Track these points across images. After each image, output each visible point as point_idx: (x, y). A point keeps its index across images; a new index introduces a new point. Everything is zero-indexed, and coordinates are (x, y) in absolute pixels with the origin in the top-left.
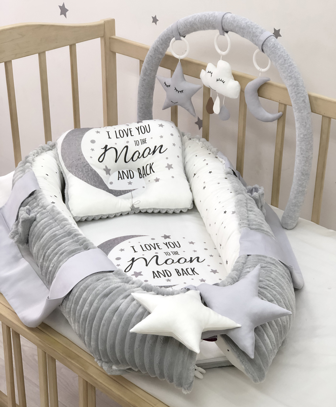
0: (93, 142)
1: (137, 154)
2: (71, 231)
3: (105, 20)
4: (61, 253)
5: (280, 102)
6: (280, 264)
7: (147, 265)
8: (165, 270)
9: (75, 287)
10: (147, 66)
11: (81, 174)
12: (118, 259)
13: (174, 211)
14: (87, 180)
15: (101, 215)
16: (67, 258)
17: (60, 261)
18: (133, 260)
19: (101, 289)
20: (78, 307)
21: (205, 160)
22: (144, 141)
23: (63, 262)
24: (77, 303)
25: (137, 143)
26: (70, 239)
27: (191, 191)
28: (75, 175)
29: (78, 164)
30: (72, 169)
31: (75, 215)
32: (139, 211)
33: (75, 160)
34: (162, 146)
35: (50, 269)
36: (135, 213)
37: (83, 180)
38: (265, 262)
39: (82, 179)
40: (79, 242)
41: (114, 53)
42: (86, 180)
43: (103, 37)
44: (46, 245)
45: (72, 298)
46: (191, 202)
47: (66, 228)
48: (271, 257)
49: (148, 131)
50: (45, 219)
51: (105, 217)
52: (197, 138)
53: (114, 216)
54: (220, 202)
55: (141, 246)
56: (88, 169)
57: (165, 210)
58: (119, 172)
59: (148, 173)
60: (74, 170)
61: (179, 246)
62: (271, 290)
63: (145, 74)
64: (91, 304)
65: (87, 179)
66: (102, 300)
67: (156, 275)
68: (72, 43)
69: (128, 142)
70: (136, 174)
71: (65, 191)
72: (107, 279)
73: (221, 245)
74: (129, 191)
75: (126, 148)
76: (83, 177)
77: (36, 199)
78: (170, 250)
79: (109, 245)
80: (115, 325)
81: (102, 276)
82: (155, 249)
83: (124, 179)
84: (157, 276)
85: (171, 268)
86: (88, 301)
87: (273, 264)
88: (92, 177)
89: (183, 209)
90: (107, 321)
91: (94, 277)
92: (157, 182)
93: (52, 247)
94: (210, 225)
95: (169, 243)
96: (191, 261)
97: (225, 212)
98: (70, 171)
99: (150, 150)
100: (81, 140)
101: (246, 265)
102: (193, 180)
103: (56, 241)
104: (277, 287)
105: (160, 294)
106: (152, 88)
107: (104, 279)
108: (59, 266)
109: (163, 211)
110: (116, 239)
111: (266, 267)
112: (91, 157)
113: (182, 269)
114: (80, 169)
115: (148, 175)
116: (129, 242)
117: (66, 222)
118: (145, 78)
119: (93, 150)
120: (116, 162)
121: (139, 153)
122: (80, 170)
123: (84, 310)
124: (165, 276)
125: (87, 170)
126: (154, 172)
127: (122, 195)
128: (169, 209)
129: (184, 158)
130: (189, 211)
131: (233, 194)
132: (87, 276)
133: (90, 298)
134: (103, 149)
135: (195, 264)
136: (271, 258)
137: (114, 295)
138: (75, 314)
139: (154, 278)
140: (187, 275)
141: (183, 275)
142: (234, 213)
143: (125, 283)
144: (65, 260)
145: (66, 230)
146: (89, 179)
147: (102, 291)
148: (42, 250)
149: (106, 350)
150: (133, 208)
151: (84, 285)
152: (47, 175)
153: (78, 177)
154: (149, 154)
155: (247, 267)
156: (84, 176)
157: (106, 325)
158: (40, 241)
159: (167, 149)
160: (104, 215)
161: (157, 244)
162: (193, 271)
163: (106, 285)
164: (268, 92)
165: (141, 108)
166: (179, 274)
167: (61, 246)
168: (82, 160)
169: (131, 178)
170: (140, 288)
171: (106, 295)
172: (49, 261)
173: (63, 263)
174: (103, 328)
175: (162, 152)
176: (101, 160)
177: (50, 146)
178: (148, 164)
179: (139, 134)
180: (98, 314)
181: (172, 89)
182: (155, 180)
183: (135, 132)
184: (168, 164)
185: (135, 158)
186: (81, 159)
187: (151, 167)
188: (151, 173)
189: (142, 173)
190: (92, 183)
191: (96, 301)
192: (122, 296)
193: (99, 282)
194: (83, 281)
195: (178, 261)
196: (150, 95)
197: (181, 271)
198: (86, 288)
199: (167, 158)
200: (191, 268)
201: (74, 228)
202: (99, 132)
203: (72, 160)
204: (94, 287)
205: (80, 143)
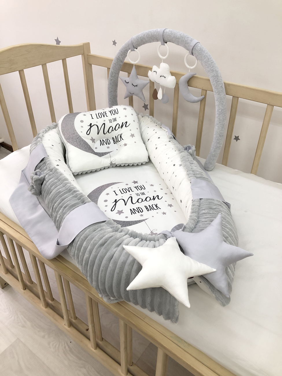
0: (82, 121)
1: (111, 128)
2: (71, 189)
3: (83, 43)
4: (65, 206)
5: (203, 89)
6: (223, 204)
7: (126, 205)
8: (138, 208)
9: (77, 237)
10: (112, 71)
12: (106, 201)
13: (138, 164)
15: (91, 170)
16: (69, 211)
17: (64, 214)
18: (116, 201)
19: (98, 239)
20: (80, 253)
21: (154, 130)
22: (115, 120)
23: (66, 214)
24: (79, 250)
25: (110, 121)
26: (70, 195)
27: (147, 150)
28: (72, 144)
29: (73, 137)
31: (74, 171)
32: (115, 166)
33: (71, 135)
34: (126, 122)
35: (57, 218)
36: (113, 167)
37: (77, 147)
38: (215, 204)
39: (77, 146)
40: (77, 197)
41: (91, 65)
42: (79, 147)
43: (83, 54)
44: (53, 199)
45: (75, 246)
46: (148, 157)
47: (67, 186)
48: (217, 199)
49: (117, 113)
50: (51, 179)
51: (94, 171)
52: (147, 116)
53: (100, 169)
54: (169, 158)
55: (120, 190)
58: (100, 140)
60: (71, 141)
61: (144, 189)
62: (225, 228)
63: (112, 76)
64: (90, 252)
66: (99, 249)
67: (133, 211)
68: (63, 58)
69: (104, 121)
70: (112, 141)
71: (66, 156)
72: (101, 230)
73: (173, 188)
74: (108, 153)
75: (104, 125)
76: (77, 145)
77: (46, 164)
78: (139, 192)
79: (99, 191)
80: (111, 272)
81: (98, 227)
82: (129, 191)
83: (104, 145)
84: (133, 213)
85: (142, 205)
86: (88, 250)
87: (220, 205)
88: (83, 145)
89: (143, 162)
90: (104, 267)
91: (92, 228)
92: (126, 146)
93: (58, 202)
94: (163, 173)
95: (137, 186)
96: (154, 199)
97: (174, 165)
98: (68, 142)
99: (119, 125)
100: (74, 121)
101: (201, 208)
102: (149, 144)
103: (61, 196)
104: (228, 225)
105: (144, 240)
106: (116, 85)
107: (99, 229)
108: (64, 217)
109: (131, 164)
110: (103, 186)
111: (216, 208)
112: (81, 132)
113: (149, 206)
115: (119, 141)
116: (112, 188)
117: (66, 181)
118: (111, 78)
119: (82, 127)
120: (98, 134)
121: (113, 128)
122: (75, 141)
123: (85, 257)
124: (139, 212)
125: (79, 141)
126: (123, 140)
127: (104, 155)
128: (134, 163)
129: (141, 129)
130: (147, 163)
131: (177, 152)
133: (89, 247)
134: (89, 126)
135: (157, 201)
136: (217, 201)
137: (108, 244)
138: (78, 258)
139: (132, 214)
140: (153, 210)
141: (151, 210)
142: (180, 165)
143: (116, 231)
145: (67, 187)
146: (81, 147)
147: (99, 241)
148: (51, 203)
149: (105, 289)
150: (111, 164)
151: (83, 235)
152: (53, 146)
153: (74, 146)
154: (119, 128)
155: (202, 209)
156: (78, 145)
157: (104, 271)
158: (49, 196)
159: (130, 124)
160: (93, 170)
161: (130, 188)
162: (156, 206)
163: (101, 236)
164: (194, 82)
165: (111, 98)
166: (148, 210)
167: (64, 201)
168: (76, 134)
169: (109, 144)
170: (127, 235)
172: (56, 212)
173: (66, 216)
174: (101, 273)
175: (127, 126)
176: (88, 133)
177: (54, 126)
178: (119, 135)
179: (112, 115)
180: (97, 261)
181: (130, 84)
182: (124, 145)
183: (108, 114)
184: (131, 134)
185: (110, 131)
186: (75, 133)
187: (121, 137)
188: (121, 141)
189: (115, 140)
190: (84, 149)
191: (94, 250)
192: (114, 245)
193: (96, 233)
194: (82, 231)
195: (146, 200)
196: (115, 90)
197: (149, 208)
198: (85, 238)
199: (130, 130)
200: (155, 204)
201: (73, 186)
202: (85, 115)
203: (69, 134)
204: (92, 237)
205: (73, 123)
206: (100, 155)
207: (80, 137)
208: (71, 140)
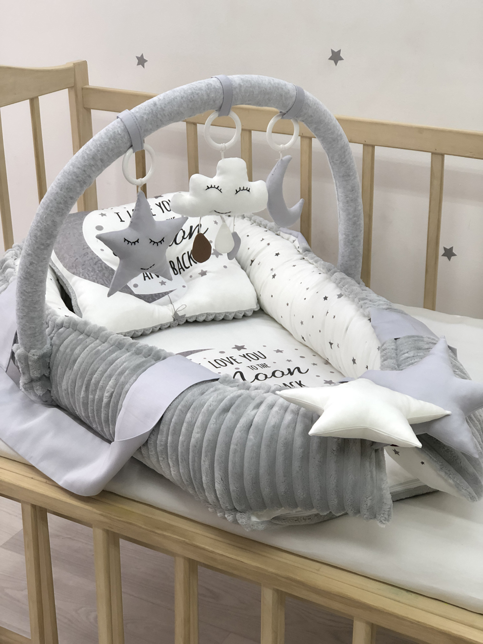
0: (99, 228)
2: (122, 342)
3: (75, 62)
5: (366, 143)
9: (167, 411)
11: (93, 275)
13: (235, 315)
14: (105, 283)
15: (133, 331)
17: (124, 384)
19: (214, 404)
20: (181, 438)
21: (263, 239)
23: (130, 383)
24: (177, 433)
28: (83, 277)
29: (85, 262)
30: (77, 270)
32: (185, 321)
33: (80, 257)
34: (200, 226)
35: (105, 401)
36: (179, 324)
37: (98, 283)
39: (96, 281)
40: (143, 353)
41: (88, 110)
42: (103, 283)
43: (73, 88)
45: (166, 428)
51: (140, 333)
53: (151, 331)
54: (307, 289)
55: (210, 362)
56: (102, 267)
57: (222, 315)
59: (187, 266)
61: (264, 357)
64: (204, 427)
65: (103, 280)
66: (222, 416)
68: (33, 95)
72: (215, 391)
73: (331, 344)
74: (164, 295)
76: (96, 278)
78: (254, 363)
80: (255, 447)
81: (207, 387)
82: (232, 363)
83: (152, 278)
86: (198, 423)
89: (248, 311)
90: (239, 445)
91: (196, 390)
92: (204, 276)
93: (100, 369)
94: (301, 323)
95: (247, 354)
96: (291, 373)
97: (326, 298)
98: (74, 273)
99: (184, 232)
100: (82, 228)
103: (103, 359)
107: (212, 389)
108: (125, 389)
109: (220, 316)
112: (102, 250)
114: (89, 268)
115: (187, 268)
122: (91, 269)
123: (193, 440)
125: (100, 269)
126: (196, 263)
127: (155, 300)
128: (228, 313)
132: (183, 392)
133: (199, 419)
135: (297, 376)
137: (238, 406)
138: (176, 451)
140: (293, 388)
144: (131, 380)
147: (217, 406)
148: (80, 378)
149: (243, 489)
150: (176, 317)
151: (183, 403)
153: (89, 280)
154: (183, 238)
155: (402, 352)
156: (98, 277)
157: (239, 451)
159: (208, 228)
160: (137, 331)
162: (300, 384)
163: (220, 397)
167: (114, 364)
168: (90, 255)
171: (226, 410)
173: (131, 385)
174: (234, 457)
178: (185, 253)
179: (163, 212)
180: (221, 438)
182: (199, 274)
183: (156, 210)
184: (214, 250)
186: (88, 253)
187: (190, 257)
188: (191, 265)
189: (176, 267)
191: (213, 420)
192: (251, 406)
193: (206, 395)
194: (177, 399)
195: (273, 374)
198: (188, 408)
200: (296, 382)
202: (105, 215)
203: (75, 257)
204: (201, 403)
205: (80, 232)
206: (149, 299)
207: (100, 260)
208: (81, 270)
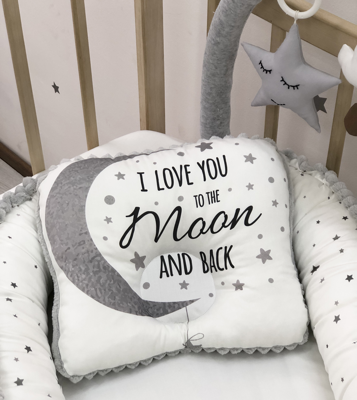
0: (110, 200)
1: (199, 225)
10: (223, 18)
11: (84, 280)
13: (271, 349)
14: (97, 294)
21: (337, 237)
22: (214, 197)
25: (199, 201)
27: (306, 302)
28: (71, 279)
29: (78, 255)
30: (66, 265)
32: (200, 350)
33: (73, 246)
34: (250, 209)
36: (192, 352)
37: (87, 293)
39: (86, 290)
49: (224, 173)
53: (152, 361)
56: (99, 267)
58: (162, 258)
59: (221, 267)
60: (71, 269)
63: (218, 34)
65: (96, 290)
69: (181, 199)
70: (197, 263)
71: (53, 311)
74: (181, 306)
75: (177, 212)
76: (87, 285)
83: (172, 275)
88: (107, 285)
92: (239, 291)
98: (62, 268)
99: (226, 217)
100: (86, 196)
109: (250, 350)
112: (105, 238)
114: (81, 267)
115: (222, 269)
119: (108, 220)
120: (156, 240)
121: (204, 223)
122: (83, 269)
125: (95, 269)
126: (233, 267)
127: (167, 313)
128: (260, 348)
130: (298, 348)
134: (130, 216)
146: (100, 290)
150: (188, 345)
152: (14, 286)
153: (78, 286)
154: (224, 225)
156: (90, 284)
159: (261, 214)
168: (87, 246)
169: (187, 273)
175: (250, 222)
176: (125, 243)
178: (221, 248)
179: (205, 180)
181: (275, 77)
182: (234, 285)
183: (196, 174)
184: (262, 250)
185: (195, 233)
186: (84, 242)
187: (227, 256)
188: (226, 268)
190: (106, 298)
199: (260, 236)
202: (122, 176)
203: (67, 244)
205: (82, 204)
207: (100, 255)
208: (71, 266)
